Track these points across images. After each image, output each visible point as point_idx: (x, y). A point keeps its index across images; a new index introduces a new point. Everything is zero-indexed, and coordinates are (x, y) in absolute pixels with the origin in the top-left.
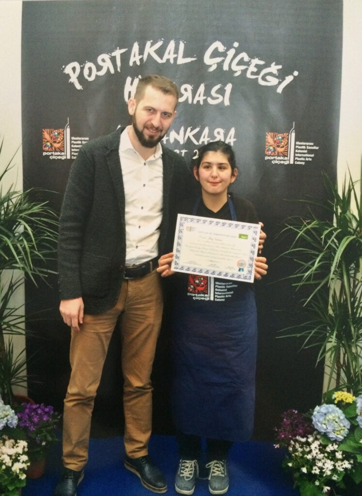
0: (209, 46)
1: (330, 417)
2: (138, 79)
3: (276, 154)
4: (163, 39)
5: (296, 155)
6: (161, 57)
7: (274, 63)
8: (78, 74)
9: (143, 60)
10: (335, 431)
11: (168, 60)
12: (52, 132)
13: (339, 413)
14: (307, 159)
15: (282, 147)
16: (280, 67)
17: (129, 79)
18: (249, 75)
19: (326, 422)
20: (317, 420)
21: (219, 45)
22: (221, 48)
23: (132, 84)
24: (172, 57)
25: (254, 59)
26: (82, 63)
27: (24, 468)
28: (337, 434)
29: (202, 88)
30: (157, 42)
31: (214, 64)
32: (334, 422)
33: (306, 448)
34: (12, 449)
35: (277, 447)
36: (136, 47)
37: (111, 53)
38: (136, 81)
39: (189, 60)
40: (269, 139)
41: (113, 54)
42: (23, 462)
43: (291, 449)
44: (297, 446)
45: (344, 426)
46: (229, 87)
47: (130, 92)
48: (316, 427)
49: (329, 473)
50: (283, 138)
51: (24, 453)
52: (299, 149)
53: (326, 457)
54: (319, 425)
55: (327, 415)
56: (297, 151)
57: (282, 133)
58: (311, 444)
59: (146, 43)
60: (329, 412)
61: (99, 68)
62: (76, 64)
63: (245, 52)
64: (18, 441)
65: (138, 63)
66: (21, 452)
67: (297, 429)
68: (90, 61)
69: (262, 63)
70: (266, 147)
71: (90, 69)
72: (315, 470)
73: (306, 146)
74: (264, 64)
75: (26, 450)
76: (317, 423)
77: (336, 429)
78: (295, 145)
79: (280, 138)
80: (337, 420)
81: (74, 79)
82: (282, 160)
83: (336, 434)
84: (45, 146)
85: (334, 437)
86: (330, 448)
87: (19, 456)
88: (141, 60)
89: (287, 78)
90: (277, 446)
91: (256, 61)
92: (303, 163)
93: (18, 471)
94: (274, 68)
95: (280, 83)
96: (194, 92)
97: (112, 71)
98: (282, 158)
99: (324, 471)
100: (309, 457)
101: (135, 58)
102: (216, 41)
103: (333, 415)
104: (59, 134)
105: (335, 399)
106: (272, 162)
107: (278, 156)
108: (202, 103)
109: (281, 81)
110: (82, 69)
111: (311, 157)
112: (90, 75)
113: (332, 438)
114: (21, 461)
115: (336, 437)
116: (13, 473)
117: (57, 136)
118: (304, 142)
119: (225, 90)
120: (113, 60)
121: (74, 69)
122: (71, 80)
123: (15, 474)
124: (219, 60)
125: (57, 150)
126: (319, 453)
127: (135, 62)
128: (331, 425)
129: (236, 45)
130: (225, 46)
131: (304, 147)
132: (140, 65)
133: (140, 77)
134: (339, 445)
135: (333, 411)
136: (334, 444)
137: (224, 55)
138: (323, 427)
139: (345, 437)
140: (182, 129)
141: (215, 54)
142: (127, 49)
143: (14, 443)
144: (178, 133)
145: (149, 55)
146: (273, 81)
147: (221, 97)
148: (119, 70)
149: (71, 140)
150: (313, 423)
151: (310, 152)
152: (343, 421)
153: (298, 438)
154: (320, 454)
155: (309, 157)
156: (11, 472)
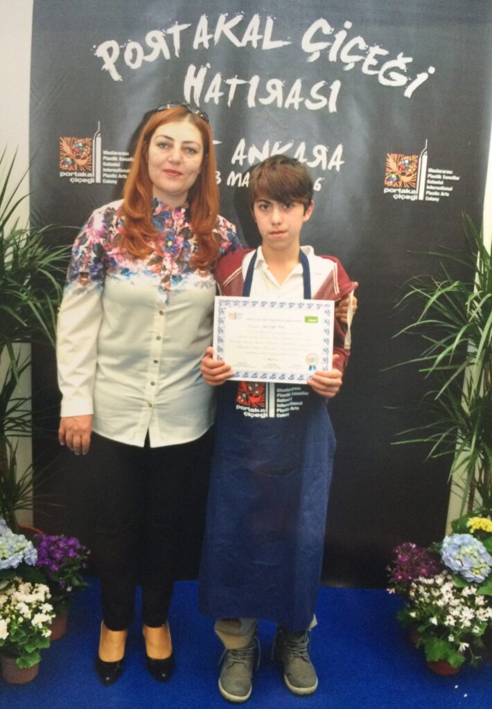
0: (309, 25)
1: (467, 550)
2: (205, 68)
3: (400, 184)
4: (242, 12)
5: (428, 187)
6: (240, 38)
7: (402, 54)
8: (117, 58)
9: (214, 42)
10: (473, 570)
11: (249, 43)
12: (74, 142)
13: (478, 545)
14: (443, 194)
15: (409, 175)
16: (410, 60)
17: (192, 69)
18: (365, 70)
19: (461, 557)
20: (448, 554)
21: (323, 25)
22: (327, 29)
23: (196, 75)
24: (255, 38)
25: (373, 46)
26: (122, 41)
27: (48, 621)
28: (476, 574)
29: (297, 86)
30: (235, 16)
31: (316, 51)
32: (472, 558)
33: (435, 591)
34: (29, 595)
35: (393, 593)
36: (203, 22)
37: (166, 30)
38: (203, 72)
39: (279, 44)
40: (391, 162)
41: (170, 31)
42: (47, 613)
43: (412, 594)
44: (422, 589)
45: (486, 563)
46: (336, 86)
47: (193, 88)
48: (447, 564)
49: (468, 624)
50: (410, 162)
51: (47, 601)
52: (431, 179)
53: (463, 604)
54: (452, 560)
55: (462, 547)
56: (429, 182)
57: (410, 155)
58: (441, 587)
59: (219, 16)
60: (464, 544)
61: (148, 51)
62: (113, 44)
63: (362, 36)
64: (36, 585)
65: (206, 45)
66: (43, 599)
67: (418, 568)
68: (134, 40)
69: (384, 52)
70: (387, 174)
71: (134, 52)
72: (450, 620)
73: (442, 174)
74: (387, 55)
75: (49, 596)
76: (449, 558)
77: (475, 567)
78: (427, 173)
79: (407, 162)
80: (476, 554)
81: (109, 65)
82: (408, 194)
83: (474, 573)
84: (64, 163)
85: (472, 576)
86: (466, 592)
87: (40, 605)
88: (211, 41)
89: (419, 76)
90: (392, 591)
91: (376, 50)
92: (437, 200)
93: (41, 626)
94: (402, 61)
95: (409, 83)
96: (286, 91)
97: (167, 56)
98: (407, 191)
99: (461, 621)
100: (440, 603)
101: (201, 38)
102: (320, 18)
103: (471, 547)
104: (84, 145)
105: (471, 527)
106: (394, 196)
107: (403, 187)
108: (296, 107)
109: (410, 79)
110: (122, 51)
111: (448, 192)
112: (133, 61)
113: (469, 578)
114: (44, 611)
115: (475, 577)
116: (34, 627)
117: (81, 149)
118: (440, 169)
119: (330, 90)
120: (169, 39)
121: (110, 51)
122: (105, 67)
123: (36, 629)
124: (323, 45)
125: (82, 169)
126: (453, 598)
127: (201, 44)
128: (467, 560)
129: (348, 25)
130: (332, 27)
131: (439, 177)
132: (209, 48)
133: (208, 65)
134: (478, 588)
135: (470, 543)
136: (472, 587)
137: (331, 38)
138: (457, 564)
139: (486, 578)
140: (267, 144)
141: (318, 37)
142: (189, 25)
143: (32, 588)
144: (261, 150)
145: (223, 35)
146: (400, 80)
147: (324, 100)
148: (177, 54)
149: (102, 155)
150: (443, 558)
151: (447, 183)
152: (484, 556)
153: (421, 579)
154: (455, 599)
155: (446, 191)
156: (31, 627)
